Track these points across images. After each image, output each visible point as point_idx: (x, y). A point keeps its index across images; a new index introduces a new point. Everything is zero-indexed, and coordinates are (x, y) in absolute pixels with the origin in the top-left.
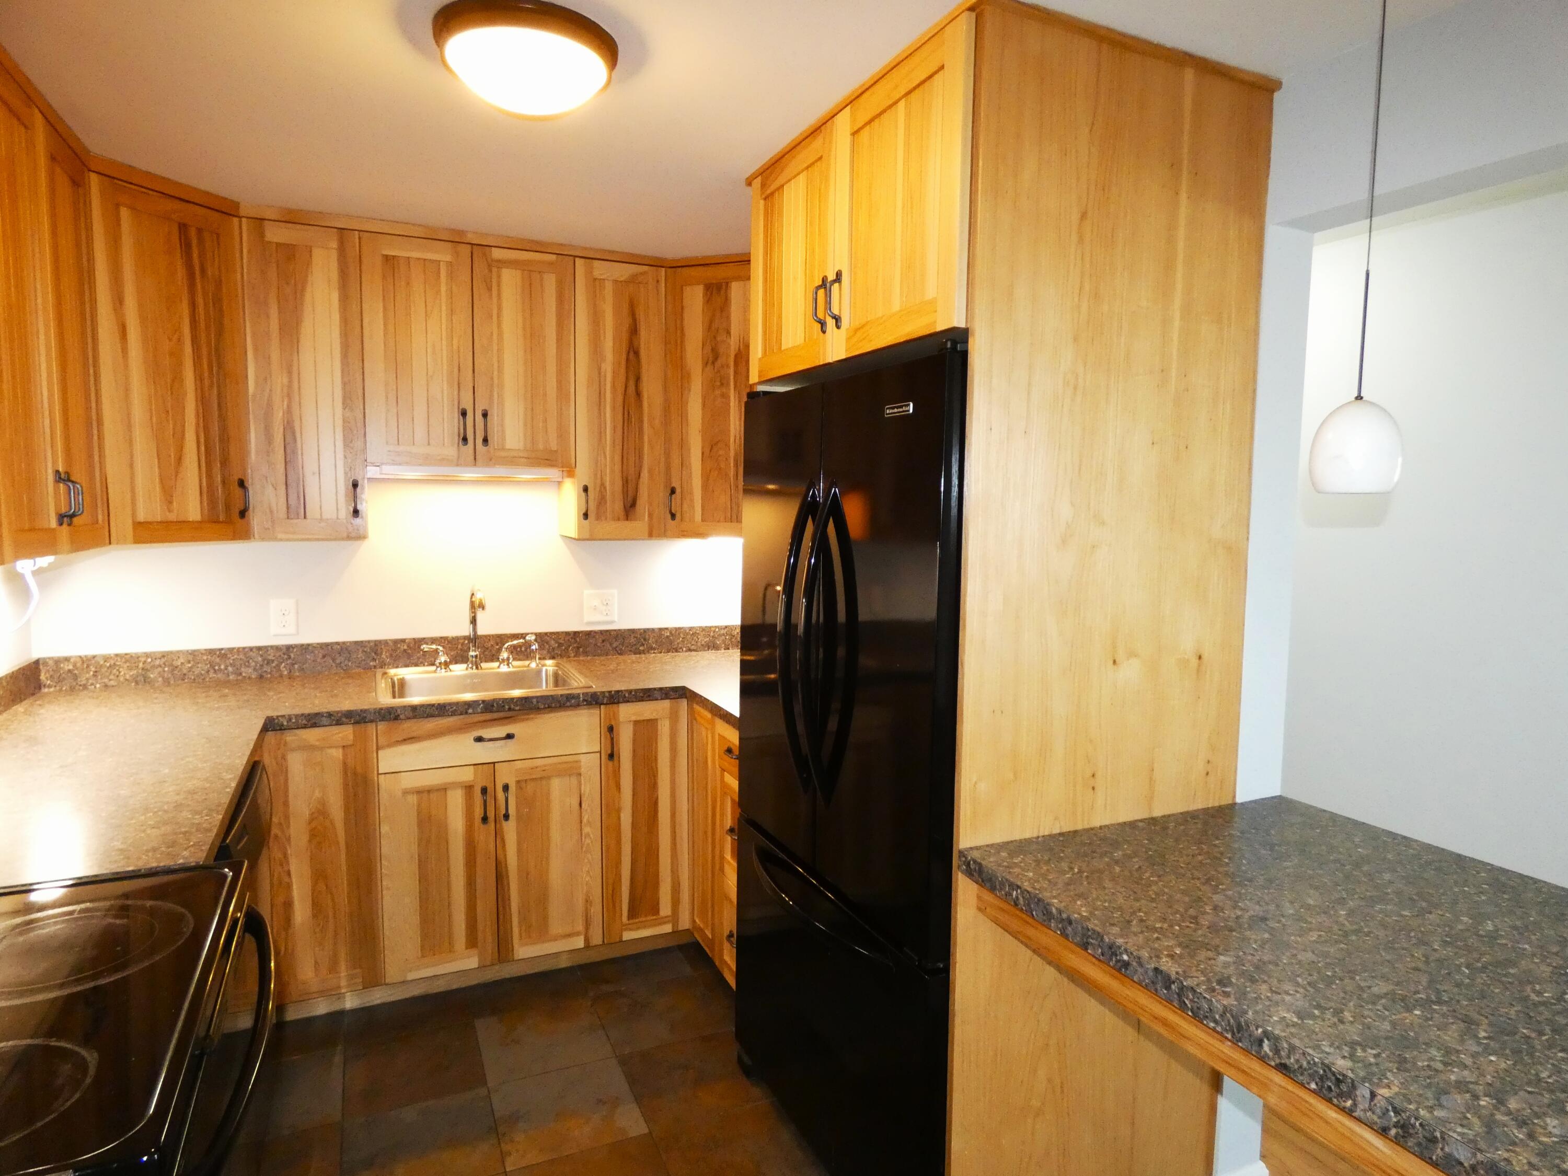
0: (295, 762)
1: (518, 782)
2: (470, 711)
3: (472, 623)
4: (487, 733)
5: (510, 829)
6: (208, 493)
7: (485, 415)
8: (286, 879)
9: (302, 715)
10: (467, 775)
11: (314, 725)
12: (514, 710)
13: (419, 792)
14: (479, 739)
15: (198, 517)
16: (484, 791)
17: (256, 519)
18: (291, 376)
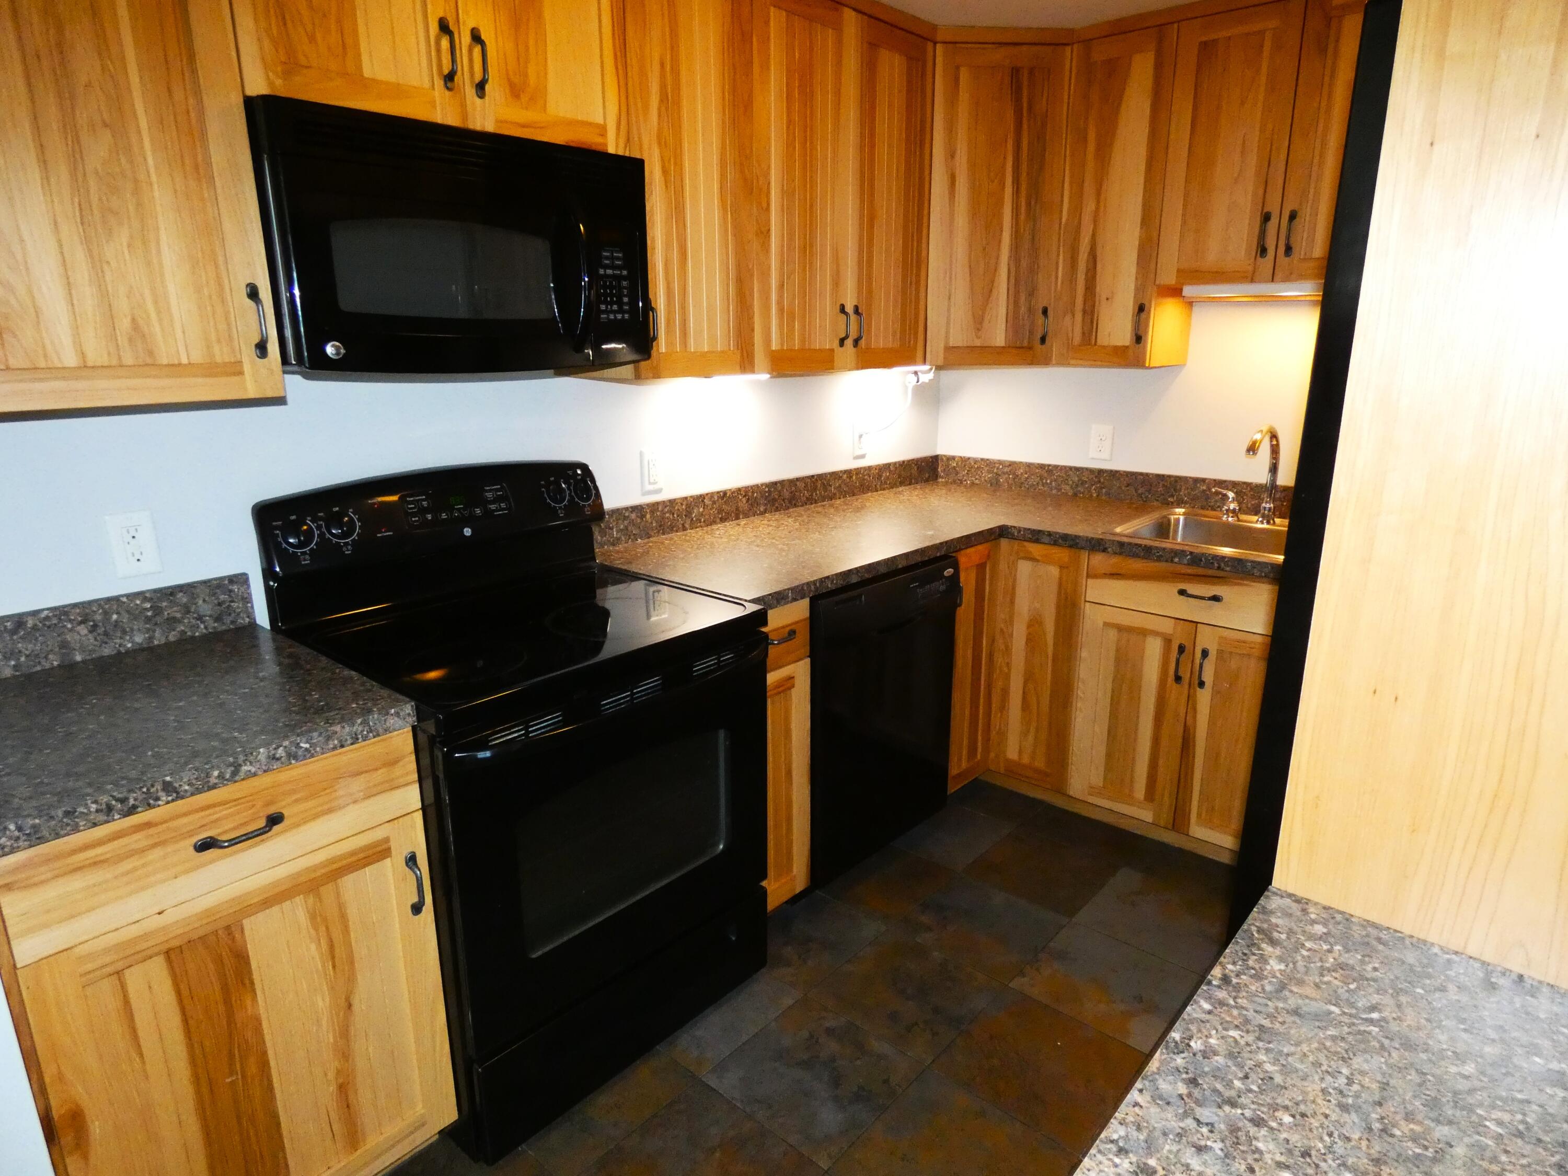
0: (1024, 567)
1: (1220, 652)
2: (1176, 560)
3: (1270, 471)
4: (1192, 589)
5: (1204, 697)
6: (1014, 322)
7: (1293, 216)
8: (1006, 670)
9: (1029, 529)
10: (1167, 627)
11: (1037, 541)
12: (1223, 570)
13: (1120, 628)
14: (1182, 592)
16: (1181, 649)
17: (1055, 346)
18: (1098, 202)
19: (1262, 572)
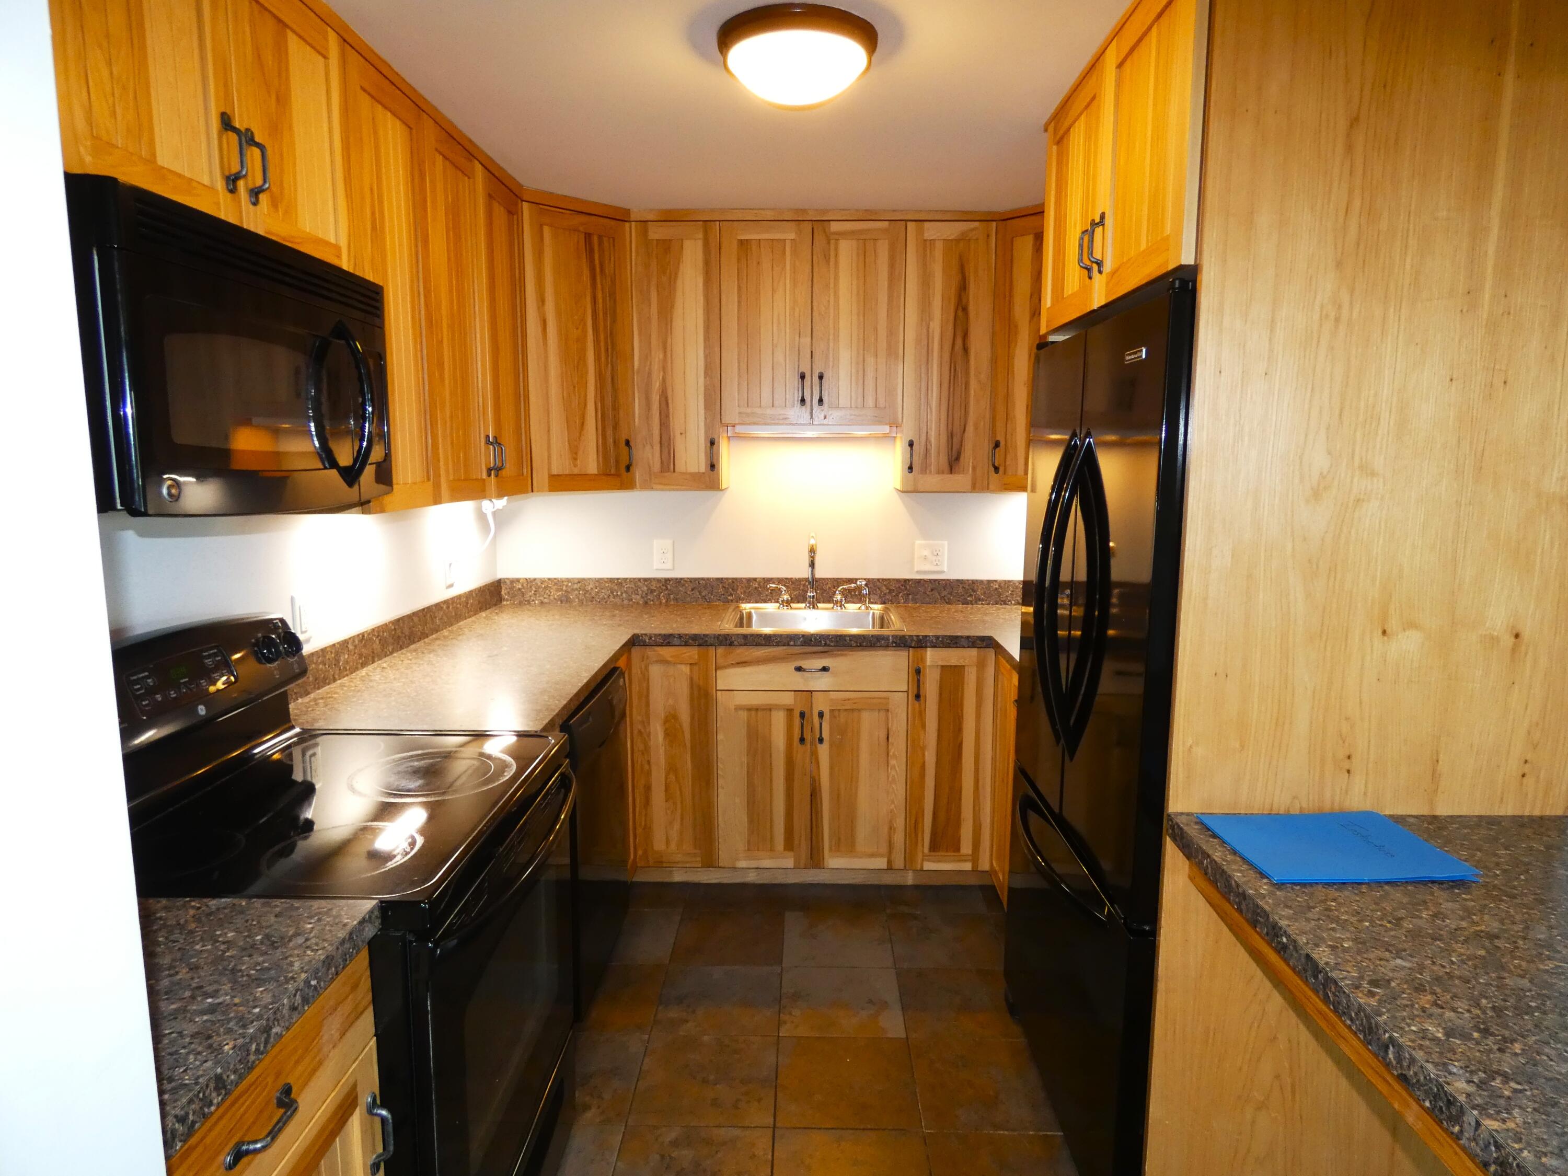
0: (655, 671)
1: (832, 711)
2: (792, 643)
3: (810, 566)
4: (805, 664)
5: (824, 751)
6: (603, 452)
7: (821, 377)
8: (646, 767)
9: (660, 635)
10: (788, 699)
11: (669, 644)
12: (829, 646)
13: (749, 709)
14: (799, 669)
15: (595, 472)
16: (802, 715)
17: (638, 473)
18: (665, 352)
19: (856, 642)
